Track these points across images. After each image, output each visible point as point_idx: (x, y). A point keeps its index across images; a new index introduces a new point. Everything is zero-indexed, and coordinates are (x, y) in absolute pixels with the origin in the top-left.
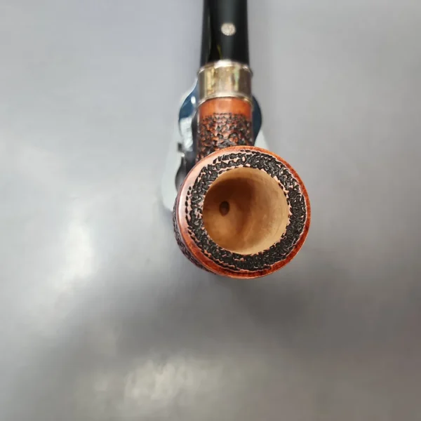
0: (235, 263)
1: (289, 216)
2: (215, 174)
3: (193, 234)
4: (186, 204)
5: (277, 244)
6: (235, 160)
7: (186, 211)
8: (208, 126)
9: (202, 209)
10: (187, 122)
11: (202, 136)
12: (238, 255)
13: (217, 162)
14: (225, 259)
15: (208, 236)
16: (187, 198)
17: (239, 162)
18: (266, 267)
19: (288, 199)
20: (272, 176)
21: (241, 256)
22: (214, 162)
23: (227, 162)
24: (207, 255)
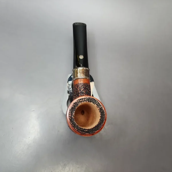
0: (85, 132)
1: (100, 116)
2: (77, 104)
3: (72, 123)
4: (69, 114)
5: (97, 125)
6: (83, 100)
7: (69, 116)
8: (76, 87)
9: (74, 115)
10: (71, 82)
11: (75, 90)
12: (85, 129)
13: (78, 101)
14: (82, 131)
15: (76, 124)
16: (69, 112)
17: (85, 100)
18: (94, 132)
19: (100, 111)
20: (94, 104)
21: (86, 129)
22: (77, 101)
23: (81, 101)
24: (76, 130)
